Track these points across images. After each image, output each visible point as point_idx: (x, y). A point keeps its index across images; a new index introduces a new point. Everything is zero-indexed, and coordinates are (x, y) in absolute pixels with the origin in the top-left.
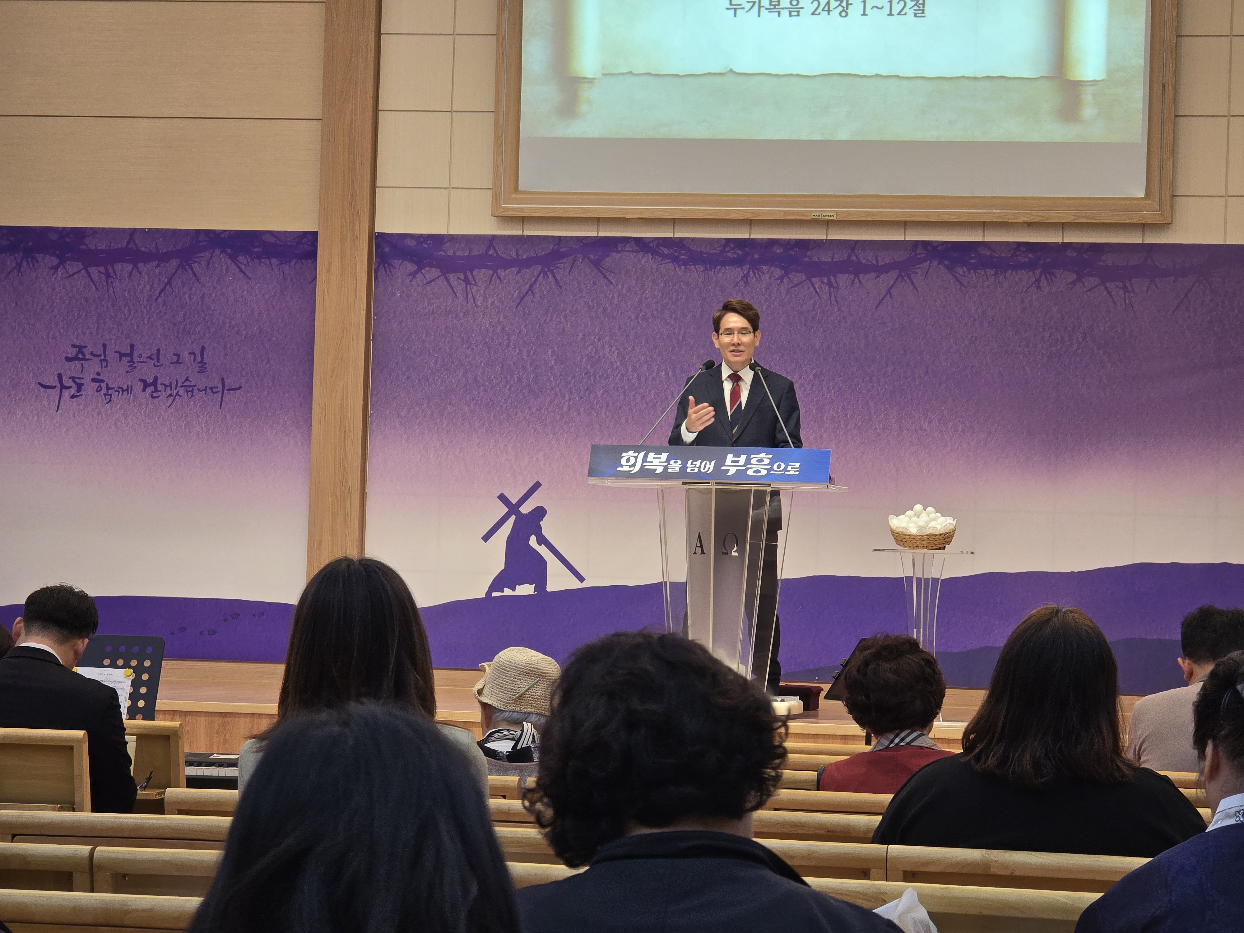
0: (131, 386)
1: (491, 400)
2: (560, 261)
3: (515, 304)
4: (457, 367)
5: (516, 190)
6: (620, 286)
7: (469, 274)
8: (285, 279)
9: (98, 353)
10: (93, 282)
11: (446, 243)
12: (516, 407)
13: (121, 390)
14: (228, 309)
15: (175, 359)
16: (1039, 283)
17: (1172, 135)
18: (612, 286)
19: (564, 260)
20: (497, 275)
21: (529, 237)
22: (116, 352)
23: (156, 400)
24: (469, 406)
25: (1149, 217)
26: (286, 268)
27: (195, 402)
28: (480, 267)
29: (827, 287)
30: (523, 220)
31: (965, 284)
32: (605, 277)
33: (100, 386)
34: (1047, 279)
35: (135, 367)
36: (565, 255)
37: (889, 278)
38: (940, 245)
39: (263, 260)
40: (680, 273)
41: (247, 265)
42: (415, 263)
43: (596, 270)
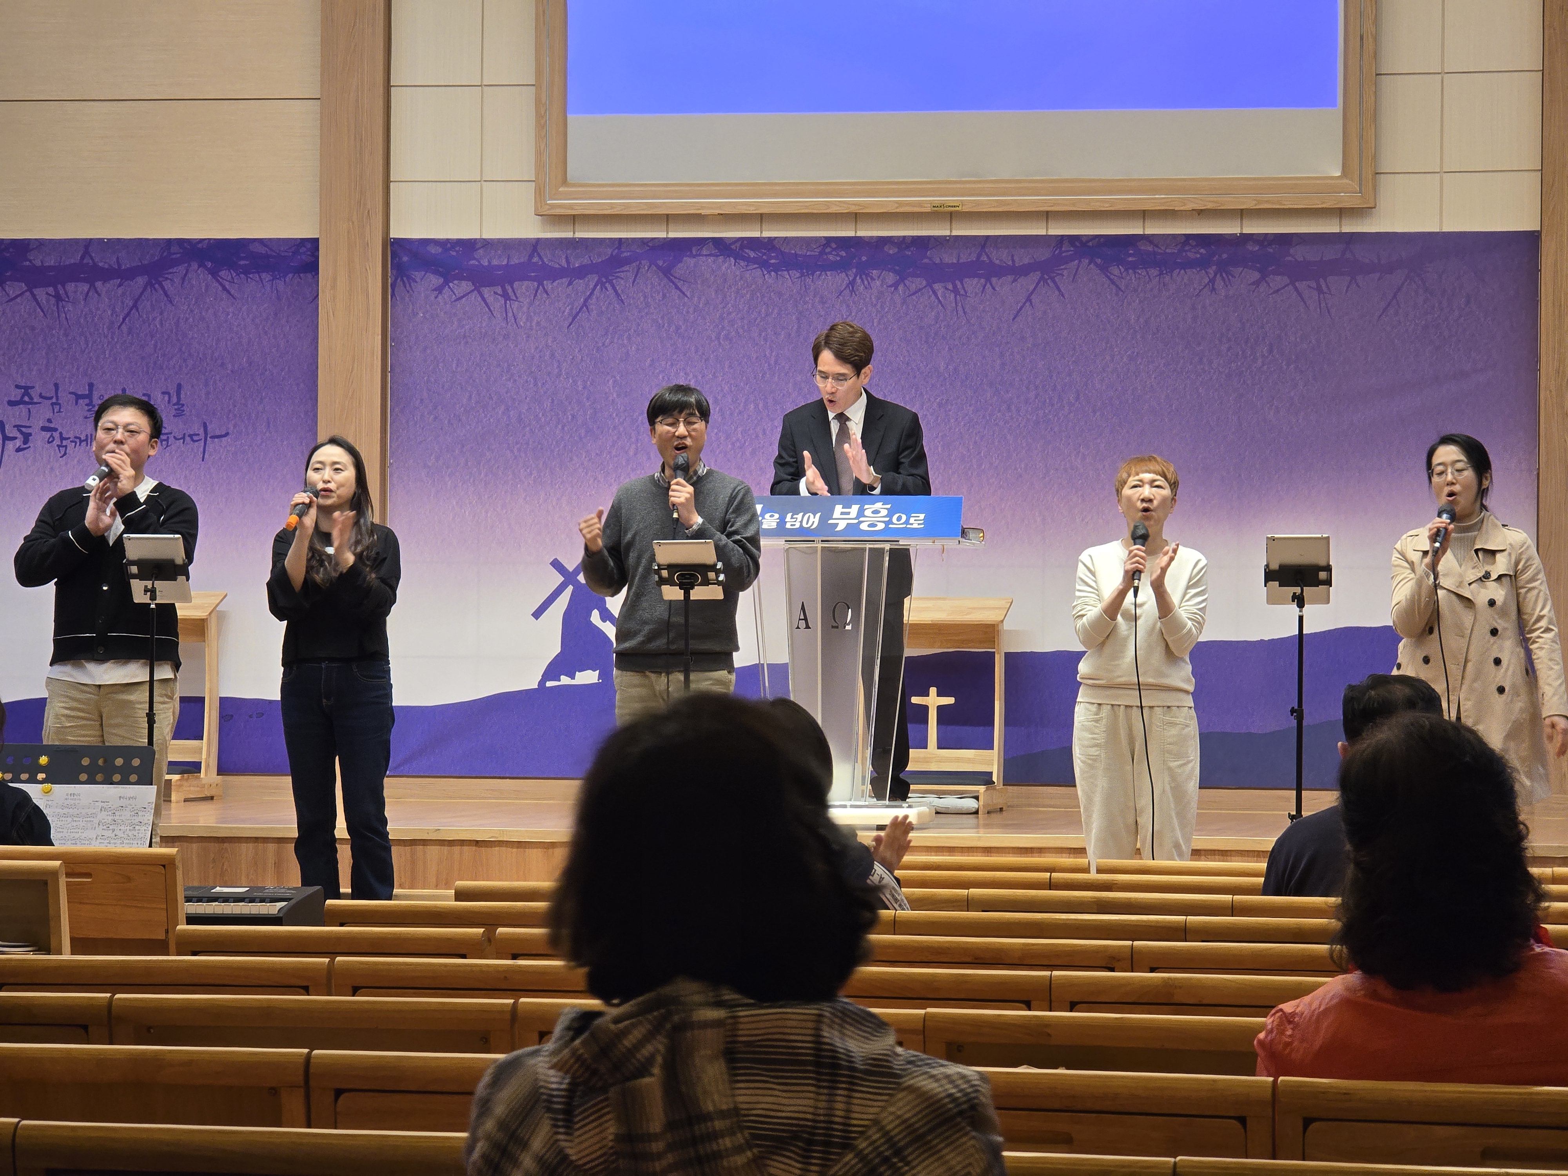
1: (539, 443)
2: (621, 269)
3: (566, 324)
4: (496, 403)
5: (565, 182)
6: (696, 299)
7: (508, 287)
8: (279, 298)
9: (48, 395)
10: (40, 307)
11: (480, 248)
12: (571, 451)
13: (78, 440)
14: (209, 336)
16: (1213, 285)
17: (1373, 98)
18: (686, 298)
19: (626, 268)
20: (544, 289)
21: (583, 240)
22: (71, 393)
24: (512, 451)
25: (1347, 200)
26: (280, 284)
27: (171, 453)
28: (522, 279)
29: (952, 295)
30: (574, 219)
31: (1123, 288)
32: (677, 288)
34: (1223, 279)
36: (627, 261)
37: (1028, 282)
38: (1091, 240)
39: (251, 276)
40: (770, 281)
41: (232, 282)
42: (441, 275)
43: (665, 281)
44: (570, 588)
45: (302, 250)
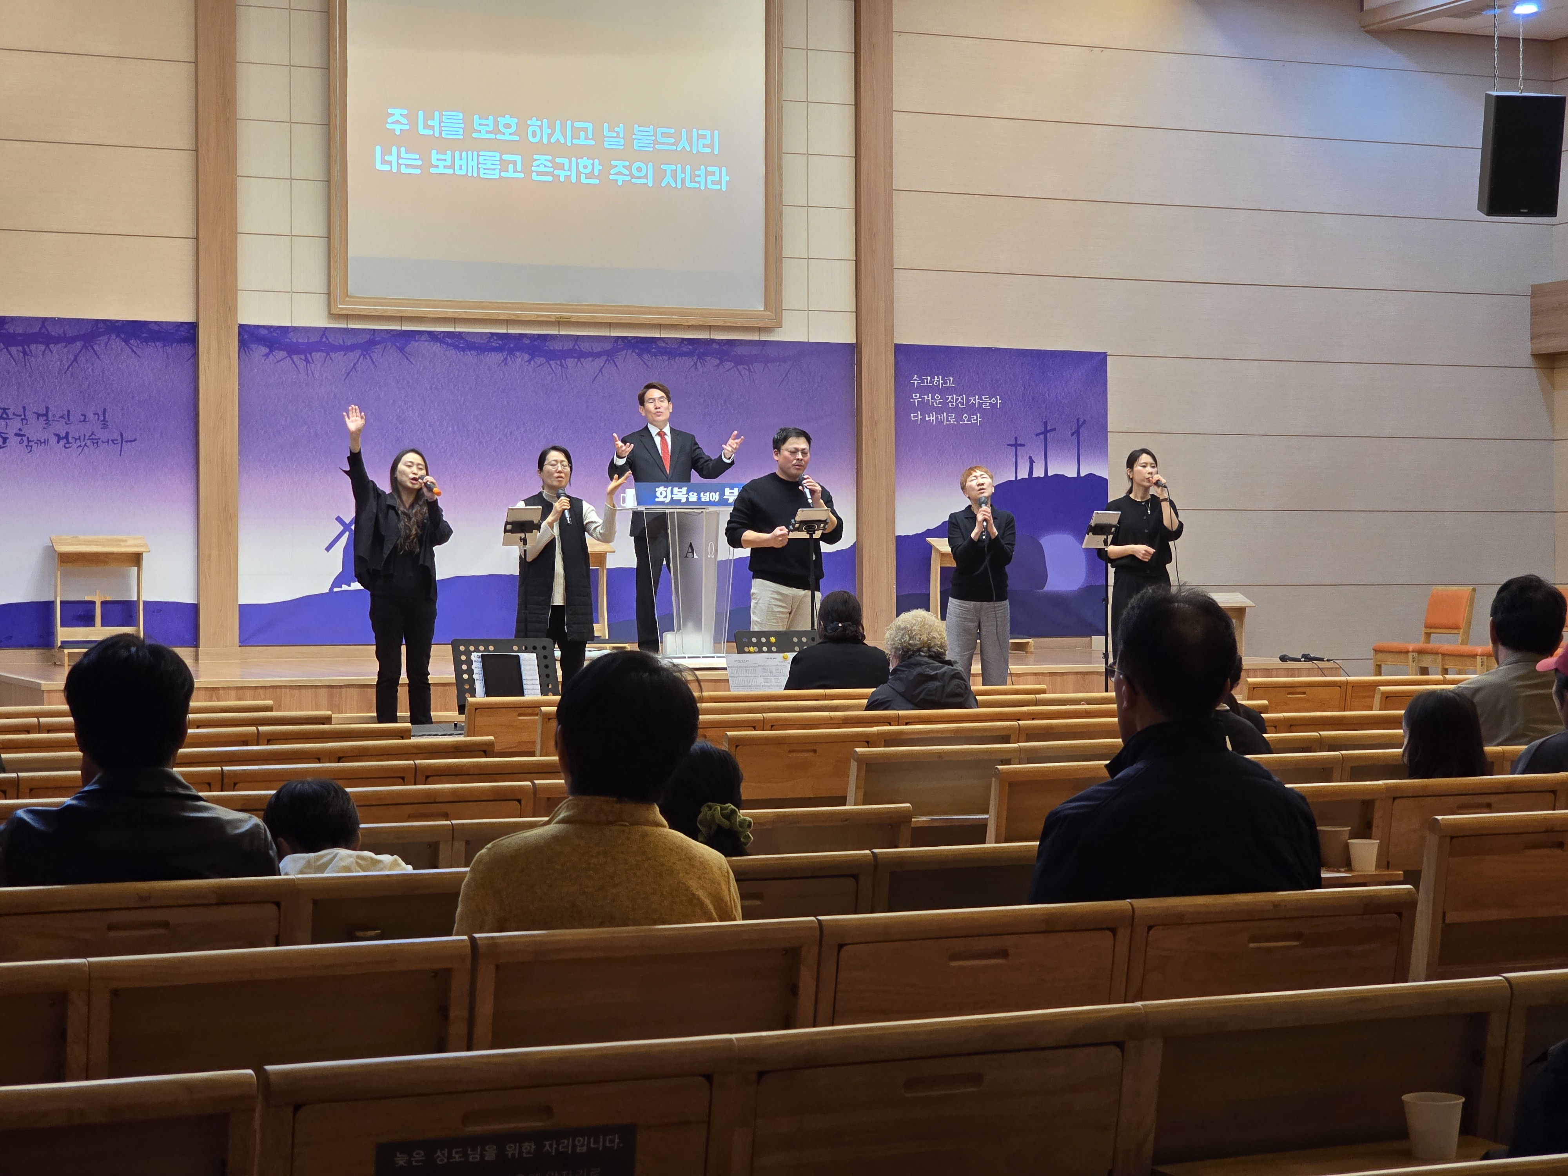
0: (48, 439)
2: (376, 347)
3: (344, 378)
4: (302, 424)
5: (347, 294)
6: (418, 366)
7: (308, 355)
8: (168, 357)
9: (19, 413)
10: (13, 358)
11: (291, 332)
13: (39, 442)
14: (123, 380)
15: (82, 418)
16: (696, 366)
17: (781, 270)
18: (412, 365)
19: (378, 346)
20: (330, 356)
21: (352, 329)
22: (34, 413)
23: (67, 449)
24: (312, 453)
25: (769, 323)
26: (169, 349)
27: (100, 451)
28: (317, 351)
29: (560, 367)
31: (649, 365)
32: (407, 359)
33: (22, 439)
34: (701, 363)
35: (50, 425)
36: (379, 342)
37: (600, 361)
38: (632, 340)
39: (150, 344)
40: (460, 357)
41: (137, 347)
42: (268, 347)
43: (401, 354)
44: (347, 533)
45: (182, 329)
